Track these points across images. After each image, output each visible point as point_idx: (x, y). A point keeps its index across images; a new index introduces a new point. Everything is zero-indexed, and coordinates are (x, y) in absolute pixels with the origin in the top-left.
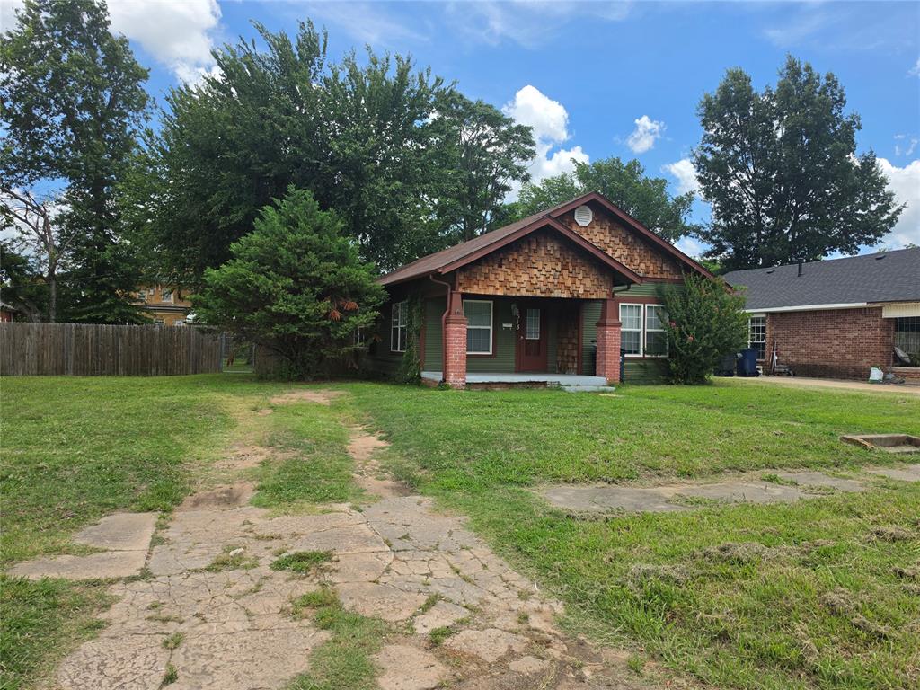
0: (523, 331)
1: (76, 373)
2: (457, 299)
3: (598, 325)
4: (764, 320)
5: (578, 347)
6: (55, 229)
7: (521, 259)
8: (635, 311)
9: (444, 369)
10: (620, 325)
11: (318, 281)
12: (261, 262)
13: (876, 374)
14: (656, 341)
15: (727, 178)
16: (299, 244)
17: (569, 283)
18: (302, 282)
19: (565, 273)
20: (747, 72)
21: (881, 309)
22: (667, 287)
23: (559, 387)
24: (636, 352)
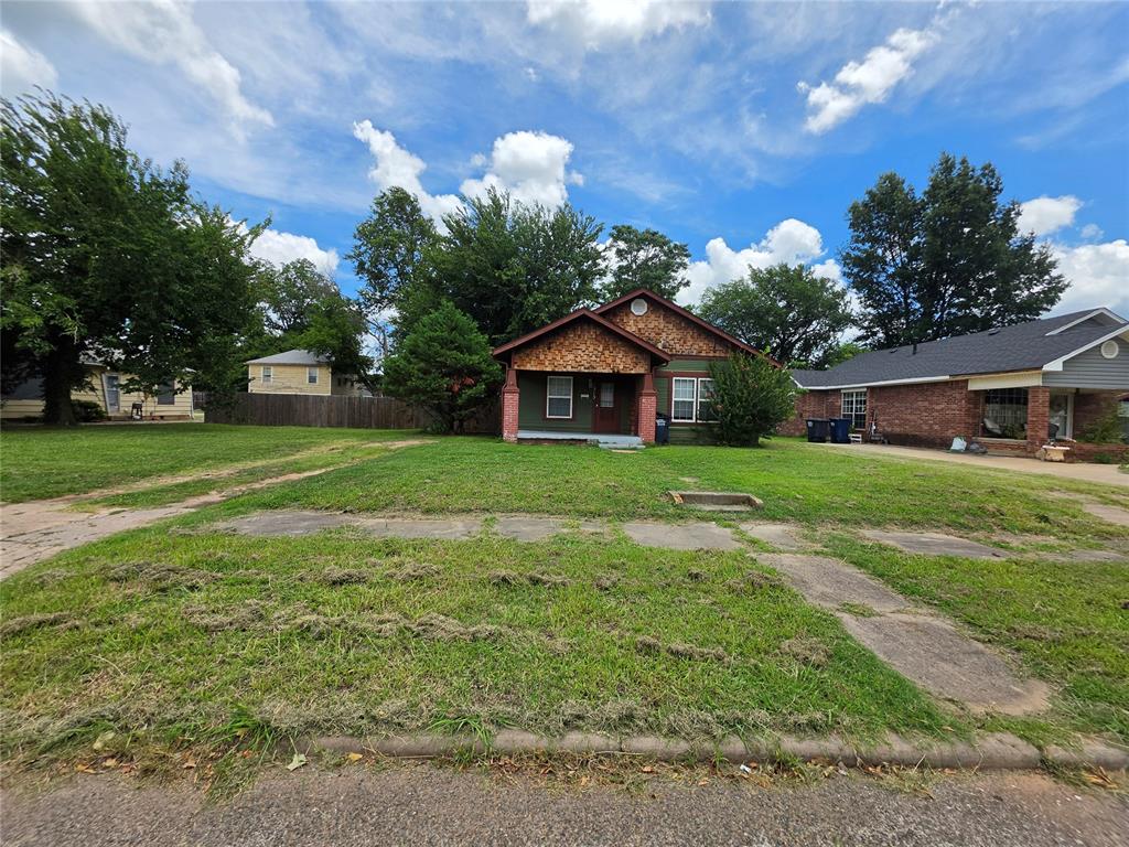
0: (598, 401)
2: (513, 375)
3: (639, 394)
4: (865, 393)
7: (567, 343)
8: (688, 384)
10: (672, 395)
11: (443, 364)
13: (958, 444)
18: (432, 365)
19: (607, 353)
20: (900, 176)
21: (967, 381)
22: (720, 364)
23: (595, 444)
24: (691, 418)
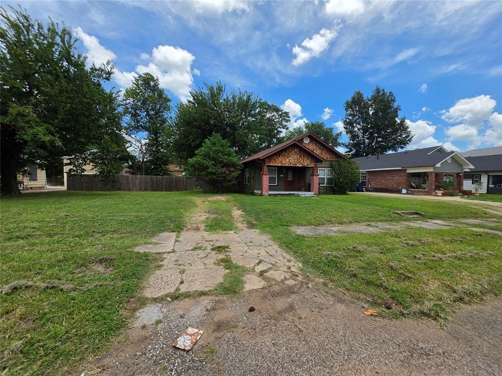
0: (287, 177)
1: (151, 191)
2: (266, 167)
3: (311, 175)
4: (366, 174)
5: (304, 182)
6: (144, 147)
7: (286, 154)
8: (323, 171)
9: (261, 189)
10: (318, 175)
11: (221, 162)
12: (205, 157)
13: (404, 191)
14: (330, 181)
15: (354, 127)
16: (216, 150)
17: (302, 162)
18: (217, 162)
19: (300, 158)
20: (362, 92)
21: (406, 170)
22: (334, 163)
23: (298, 195)
24: (324, 184)
